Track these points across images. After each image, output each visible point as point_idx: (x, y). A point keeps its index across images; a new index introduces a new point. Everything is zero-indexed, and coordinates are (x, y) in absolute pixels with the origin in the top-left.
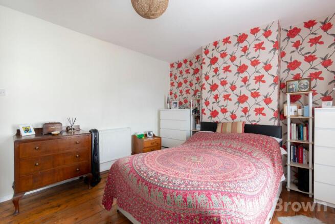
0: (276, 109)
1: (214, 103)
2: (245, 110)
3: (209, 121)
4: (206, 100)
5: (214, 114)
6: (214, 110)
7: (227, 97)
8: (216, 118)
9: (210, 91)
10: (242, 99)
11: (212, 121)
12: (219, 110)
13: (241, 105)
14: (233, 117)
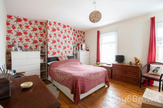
0: (73, 51)
1: (54, 48)
2: (66, 52)
3: (52, 56)
4: (50, 47)
5: (54, 53)
6: (54, 52)
7: (60, 47)
8: (55, 55)
9: (52, 43)
10: (65, 48)
11: (53, 57)
12: (56, 52)
13: (64, 50)
14: (62, 54)
